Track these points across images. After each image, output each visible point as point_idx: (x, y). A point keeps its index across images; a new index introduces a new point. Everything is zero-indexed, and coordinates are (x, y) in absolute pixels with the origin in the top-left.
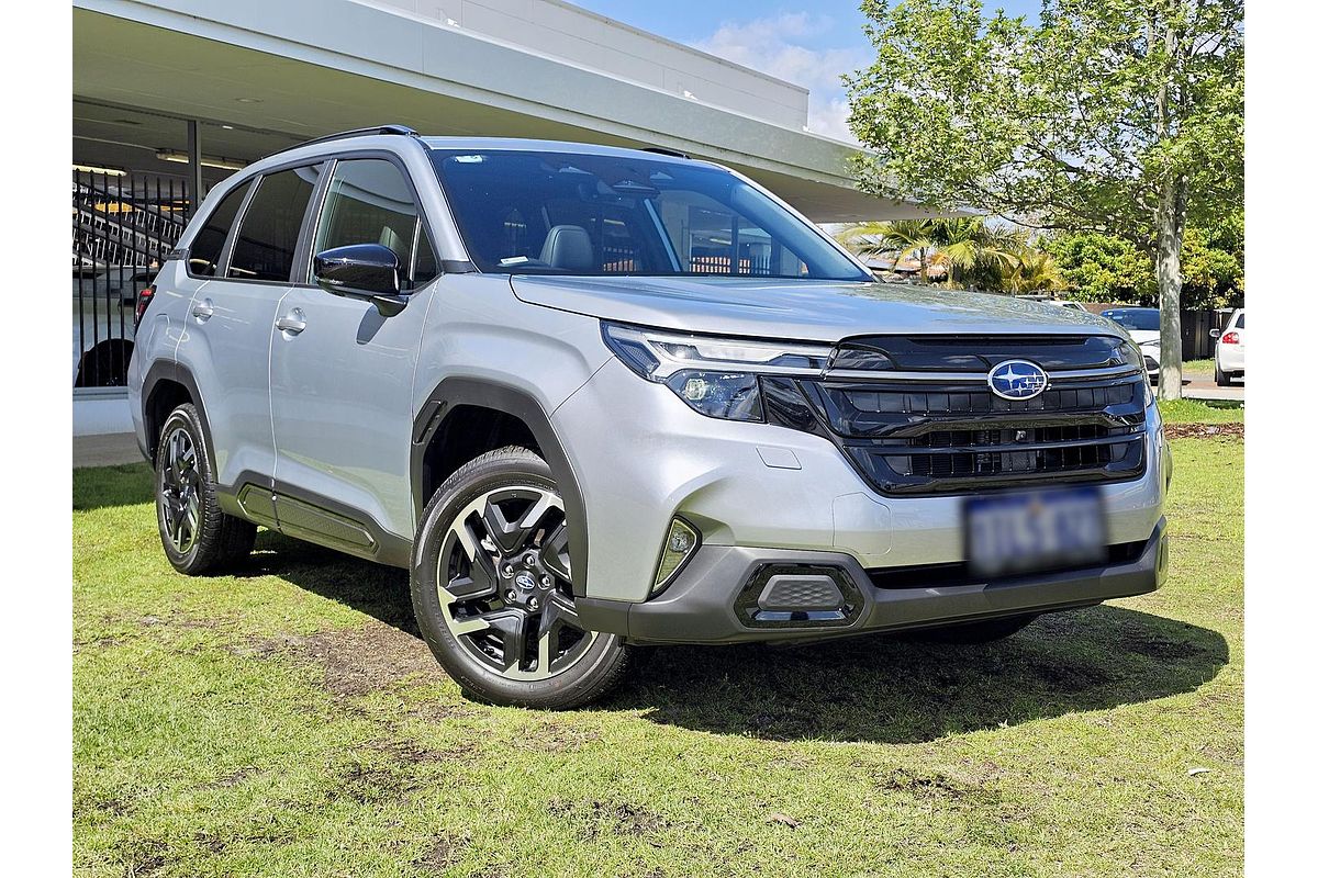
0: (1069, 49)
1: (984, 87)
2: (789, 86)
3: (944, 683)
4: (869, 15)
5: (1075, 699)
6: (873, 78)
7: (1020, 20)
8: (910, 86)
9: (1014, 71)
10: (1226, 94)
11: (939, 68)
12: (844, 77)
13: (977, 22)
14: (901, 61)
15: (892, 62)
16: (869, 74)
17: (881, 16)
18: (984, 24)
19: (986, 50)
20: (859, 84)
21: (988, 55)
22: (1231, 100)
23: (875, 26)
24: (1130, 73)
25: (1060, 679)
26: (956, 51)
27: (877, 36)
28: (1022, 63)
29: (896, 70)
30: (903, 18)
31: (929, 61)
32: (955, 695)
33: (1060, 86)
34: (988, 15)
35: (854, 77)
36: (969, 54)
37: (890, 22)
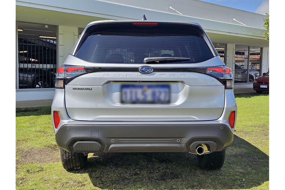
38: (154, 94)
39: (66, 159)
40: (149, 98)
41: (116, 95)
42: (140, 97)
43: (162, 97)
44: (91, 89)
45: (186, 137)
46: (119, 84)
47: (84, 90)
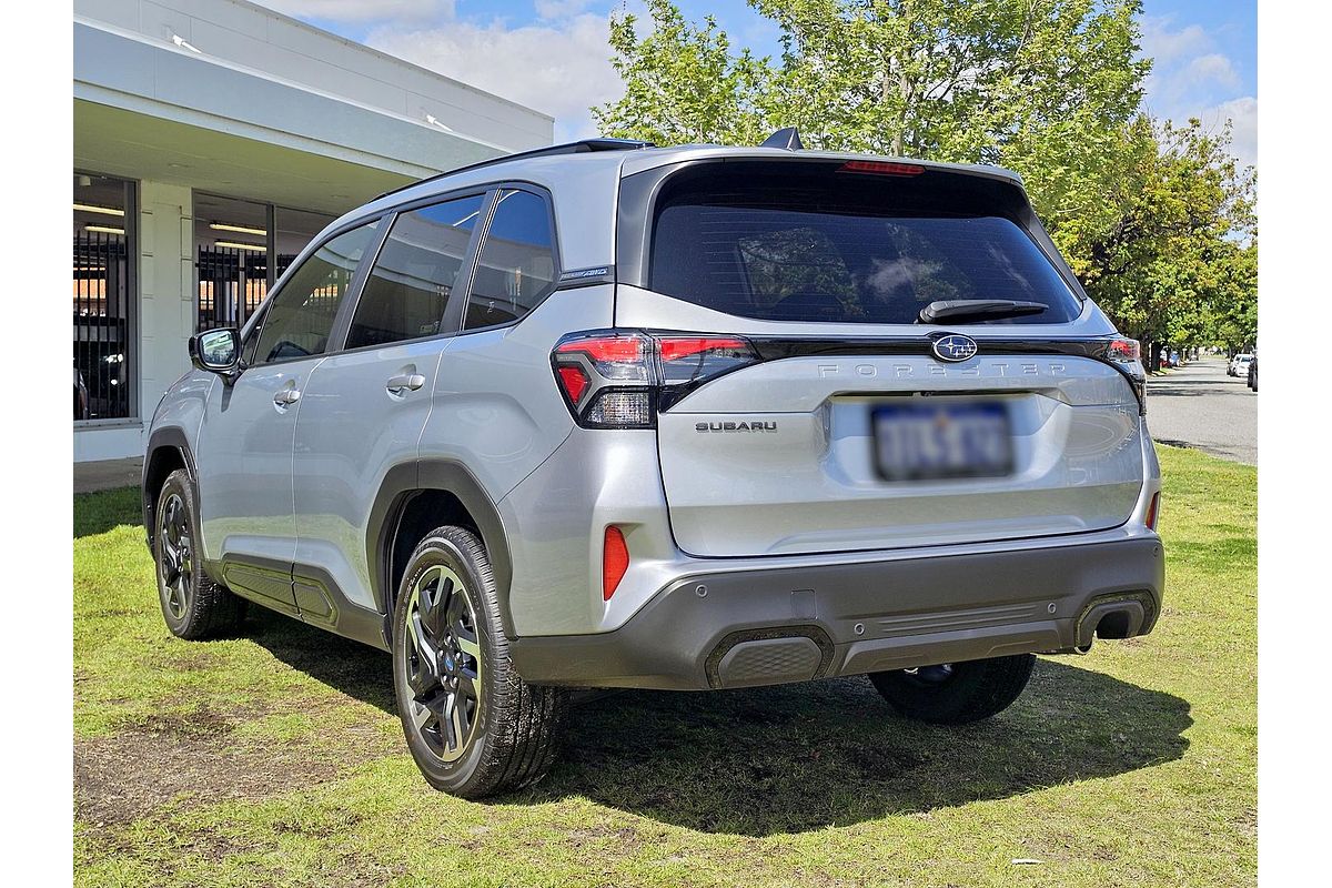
0: (812, 92)
1: (731, 126)
2: (534, 113)
3: (758, 775)
4: (618, 48)
5: (890, 786)
6: (623, 111)
7: (765, 61)
8: (660, 121)
9: (760, 111)
10: (958, 140)
11: (687, 105)
12: (594, 109)
13: (723, 60)
14: (649, 95)
15: (641, 97)
16: (619, 108)
17: (629, 50)
18: (730, 63)
19: (731, 87)
20: (609, 117)
21: (732, 92)
22: (963, 145)
23: (624, 60)
24: (869, 117)
25: (871, 764)
26: (702, 89)
27: (626, 69)
28: (768, 102)
29: (645, 104)
30: (651, 52)
31: (678, 97)
32: (772, 790)
33: (804, 126)
34: (734, 55)
35: (604, 110)
36: (715, 90)
37: (638, 57)
38: (967, 440)
39: (515, 740)
40: (957, 457)
41: (852, 449)
42: (931, 451)
43: (992, 449)
44: (774, 425)
45: (1073, 595)
46: (861, 403)
47: (744, 433)
